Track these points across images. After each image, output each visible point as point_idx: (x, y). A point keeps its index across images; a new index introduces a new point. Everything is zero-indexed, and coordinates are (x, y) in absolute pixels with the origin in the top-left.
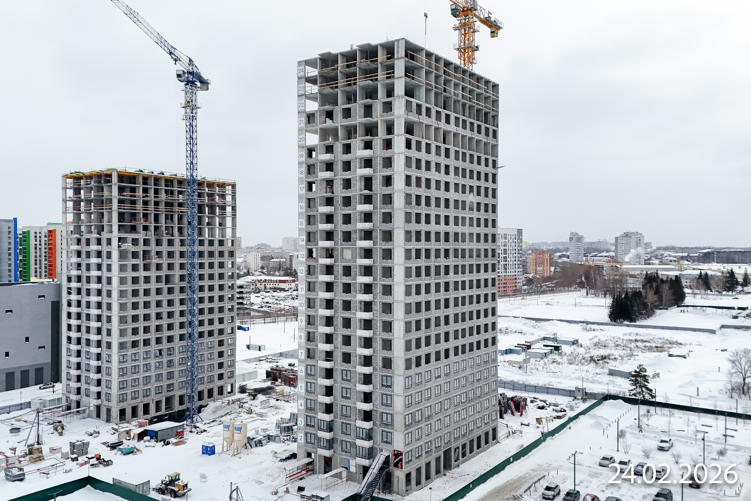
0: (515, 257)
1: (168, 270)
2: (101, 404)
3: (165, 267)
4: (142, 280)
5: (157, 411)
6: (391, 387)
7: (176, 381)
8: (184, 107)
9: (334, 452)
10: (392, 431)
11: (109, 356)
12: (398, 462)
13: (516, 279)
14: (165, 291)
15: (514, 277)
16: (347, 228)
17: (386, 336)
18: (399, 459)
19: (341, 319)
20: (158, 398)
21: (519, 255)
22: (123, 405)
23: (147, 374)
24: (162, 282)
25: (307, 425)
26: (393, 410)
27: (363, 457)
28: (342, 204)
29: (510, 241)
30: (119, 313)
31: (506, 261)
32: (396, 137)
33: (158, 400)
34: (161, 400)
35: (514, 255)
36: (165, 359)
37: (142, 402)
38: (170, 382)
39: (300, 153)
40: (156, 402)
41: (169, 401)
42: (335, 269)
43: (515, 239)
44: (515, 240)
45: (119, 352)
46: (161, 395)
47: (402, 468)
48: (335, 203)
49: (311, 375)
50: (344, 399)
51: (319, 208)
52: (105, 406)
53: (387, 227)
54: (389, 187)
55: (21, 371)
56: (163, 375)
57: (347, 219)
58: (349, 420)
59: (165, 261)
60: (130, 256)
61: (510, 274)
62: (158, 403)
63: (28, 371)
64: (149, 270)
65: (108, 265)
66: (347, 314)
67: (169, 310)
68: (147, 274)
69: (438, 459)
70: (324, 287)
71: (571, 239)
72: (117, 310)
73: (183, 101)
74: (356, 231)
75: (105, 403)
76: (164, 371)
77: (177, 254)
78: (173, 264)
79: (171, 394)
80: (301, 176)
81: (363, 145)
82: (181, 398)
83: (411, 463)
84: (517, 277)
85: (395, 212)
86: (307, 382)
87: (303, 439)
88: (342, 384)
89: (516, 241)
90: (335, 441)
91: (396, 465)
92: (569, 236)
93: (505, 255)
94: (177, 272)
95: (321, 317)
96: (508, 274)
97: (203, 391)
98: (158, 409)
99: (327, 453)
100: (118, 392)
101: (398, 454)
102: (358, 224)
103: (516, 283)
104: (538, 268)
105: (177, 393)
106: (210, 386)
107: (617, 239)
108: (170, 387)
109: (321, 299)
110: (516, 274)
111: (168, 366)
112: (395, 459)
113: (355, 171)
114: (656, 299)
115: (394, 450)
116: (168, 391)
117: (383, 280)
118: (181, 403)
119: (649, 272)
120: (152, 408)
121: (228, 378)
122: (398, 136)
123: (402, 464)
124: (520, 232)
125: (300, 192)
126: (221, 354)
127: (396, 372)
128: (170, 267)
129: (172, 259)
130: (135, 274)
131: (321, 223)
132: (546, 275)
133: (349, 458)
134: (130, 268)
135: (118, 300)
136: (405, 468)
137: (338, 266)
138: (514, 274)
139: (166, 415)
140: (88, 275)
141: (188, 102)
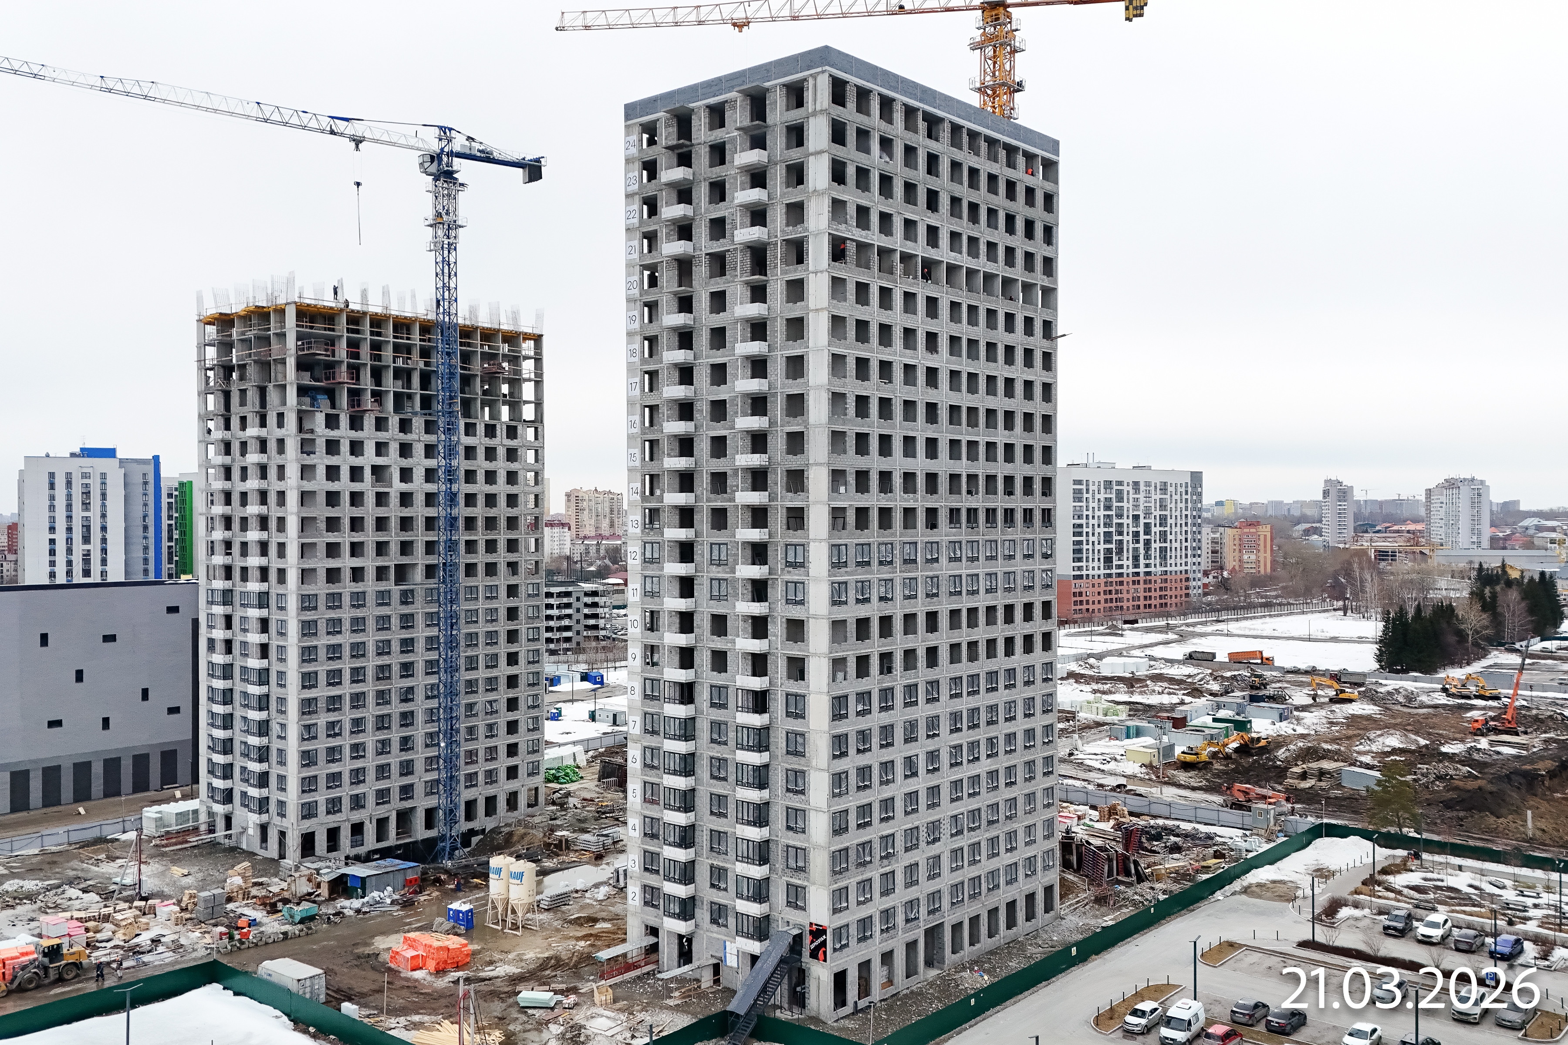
0: (1186, 532)
1: (402, 554)
2: (268, 823)
3: (394, 548)
4: (347, 575)
5: (379, 840)
6: (804, 794)
7: (420, 778)
8: (431, 226)
9: (697, 926)
10: (805, 883)
11: (283, 726)
12: (818, 948)
13: (1187, 579)
14: (396, 597)
15: (1184, 576)
16: (719, 465)
17: (795, 687)
18: (819, 941)
19: (709, 653)
20: (382, 811)
21: (1194, 529)
22: (308, 825)
23: (359, 764)
24: (387, 579)
25: (646, 869)
26: (808, 841)
27: (748, 936)
28: (708, 418)
29: (1174, 497)
30: (300, 641)
31: (1165, 541)
32: (812, 277)
33: (382, 816)
34: (388, 818)
35: (1184, 528)
36: (395, 735)
37: (348, 820)
38: (406, 781)
39: (631, 314)
40: (379, 821)
41: (404, 817)
42: (697, 550)
43: (1187, 493)
44: (1184, 497)
45: (299, 720)
46: (386, 806)
47: (825, 960)
48: (696, 415)
49: (653, 767)
50: (714, 818)
51: (665, 424)
52: (276, 826)
53: (794, 462)
54: (798, 380)
55: (134, 756)
56: (393, 767)
57: (719, 446)
58: (724, 861)
59: (394, 537)
60: (323, 526)
61: (1174, 568)
62: (382, 824)
63: (146, 757)
64: (362, 555)
65: (279, 544)
66: (719, 644)
67: (403, 636)
68: (357, 562)
69: (911, 946)
70: (676, 588)
71: (1326, 493)
72: (296, 635)
73: (430, 214)
74: (736, 471)
75: (277, 820)
76: (394, 759)
77: (420, 524)
78: (412, 542)
79: (408, 804)
80: (633, 360)
81: (749, 293)
82: (430, 814)
83: (846, 950)
84: (1191, 576)
85: (811, 432)
86: (645, 783)
87: (637, 898)
88: (711, 786)
89: (1189, 497)
90: (698, 903)
91: (814, 955)
92: (1321, 487)
93: (1162, 529)
94: (420, 559)
95: (672, 648)
96: (1168, 569)
97: (475, 800)
98: (381, 835)
99: (682, 927)
100: (299, 798)
101: (818, 932)
102: (737, 457)
103: (1187, 588)
104: (1245, 557)
105: (421, 803)
106: (491, 791)
107: (1429, 492)
108: (407, 791)
109: (670, 612)
110: (1188, 568)
111: (401, 750)
112: (812, 942)
113: (733, 349)
114: (1486, 623)
115: (811, 924)
116: (401, 799)
117: (789, 572)
118: (429, 824)
119: (1485, 566)
120: (370, 831)
121: (529, 775)
122: (816, 273)
123: (825, 953)
124: (1196, 478)
125: (631, 394)
126: (512, 727)
127: (814, 763)
128: (406, 548)
129: (410, 533)
130: (333, 563)
131: (669, 455)
132: (1262, 572)
133: (724, 938)
134: (322, 550)
135: (298, 615)
136: (833, 960)
137: (702, 544)
138: (1184, 568)
139: (398, 847)
140: (243, 564)
141: (439, 215)
